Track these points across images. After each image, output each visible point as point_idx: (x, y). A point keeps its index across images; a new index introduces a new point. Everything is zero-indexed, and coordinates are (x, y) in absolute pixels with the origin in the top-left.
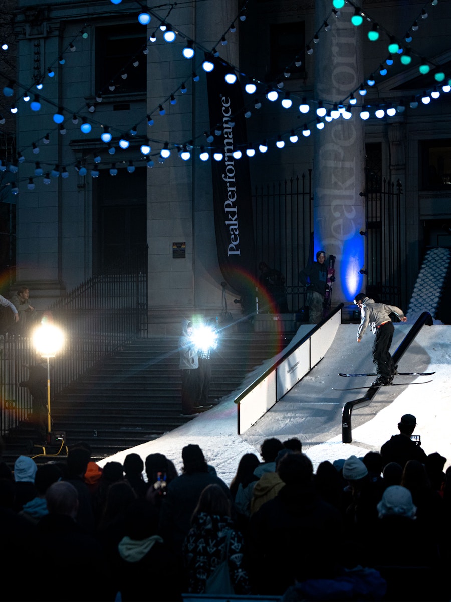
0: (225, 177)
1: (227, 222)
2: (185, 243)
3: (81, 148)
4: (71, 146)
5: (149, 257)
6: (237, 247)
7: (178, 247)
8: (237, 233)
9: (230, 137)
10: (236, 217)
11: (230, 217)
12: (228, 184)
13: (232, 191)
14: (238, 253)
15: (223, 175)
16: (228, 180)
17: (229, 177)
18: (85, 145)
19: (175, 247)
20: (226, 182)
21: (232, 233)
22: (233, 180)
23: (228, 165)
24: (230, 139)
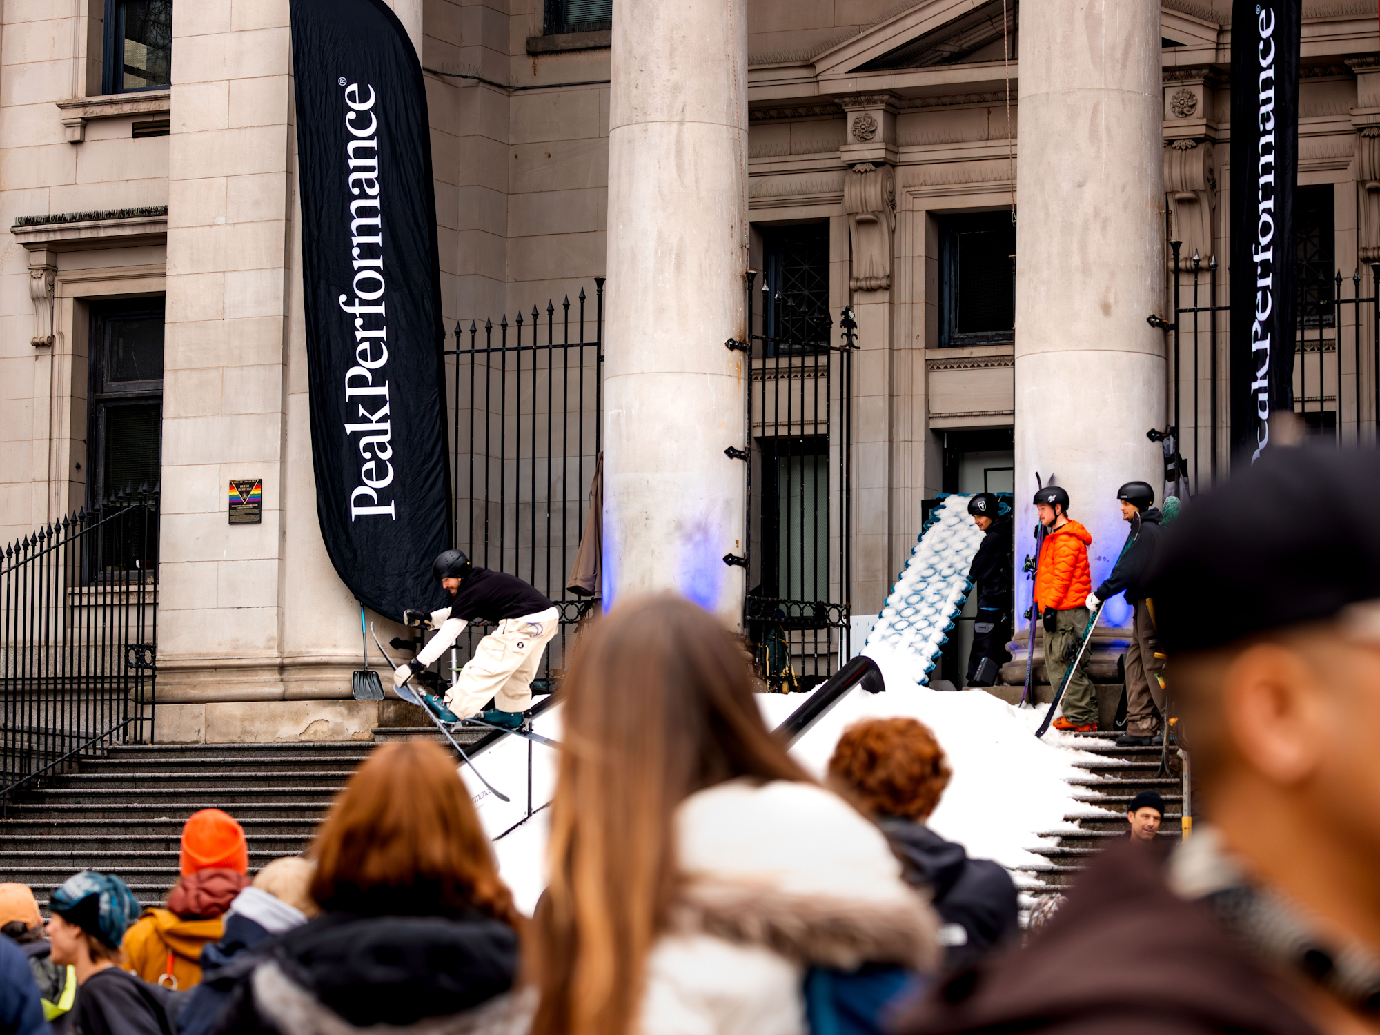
0: (350, 303)
1: (350, 428)
2: (260, 481)
3: (43, 238)
4: (16, 233)
5: (163, 519)
6: (384, 497)
7: (241, 493)
8: (386, 455)
9: (375, 191)
10: (386, 410)
11: (362, 411)
12: (359, 322)
13: (375, 342)
14: (390, 510)
15: (343, 298)
16: (357, 310)
17: (364, 303)
18: (54, 231)
19: (236, 493)
20: (354, 316)
21: (367, 455)
22: (381, 309)
23: (361, 269)
24: (374, 198)
